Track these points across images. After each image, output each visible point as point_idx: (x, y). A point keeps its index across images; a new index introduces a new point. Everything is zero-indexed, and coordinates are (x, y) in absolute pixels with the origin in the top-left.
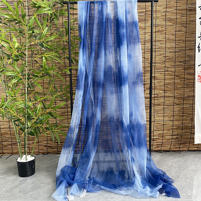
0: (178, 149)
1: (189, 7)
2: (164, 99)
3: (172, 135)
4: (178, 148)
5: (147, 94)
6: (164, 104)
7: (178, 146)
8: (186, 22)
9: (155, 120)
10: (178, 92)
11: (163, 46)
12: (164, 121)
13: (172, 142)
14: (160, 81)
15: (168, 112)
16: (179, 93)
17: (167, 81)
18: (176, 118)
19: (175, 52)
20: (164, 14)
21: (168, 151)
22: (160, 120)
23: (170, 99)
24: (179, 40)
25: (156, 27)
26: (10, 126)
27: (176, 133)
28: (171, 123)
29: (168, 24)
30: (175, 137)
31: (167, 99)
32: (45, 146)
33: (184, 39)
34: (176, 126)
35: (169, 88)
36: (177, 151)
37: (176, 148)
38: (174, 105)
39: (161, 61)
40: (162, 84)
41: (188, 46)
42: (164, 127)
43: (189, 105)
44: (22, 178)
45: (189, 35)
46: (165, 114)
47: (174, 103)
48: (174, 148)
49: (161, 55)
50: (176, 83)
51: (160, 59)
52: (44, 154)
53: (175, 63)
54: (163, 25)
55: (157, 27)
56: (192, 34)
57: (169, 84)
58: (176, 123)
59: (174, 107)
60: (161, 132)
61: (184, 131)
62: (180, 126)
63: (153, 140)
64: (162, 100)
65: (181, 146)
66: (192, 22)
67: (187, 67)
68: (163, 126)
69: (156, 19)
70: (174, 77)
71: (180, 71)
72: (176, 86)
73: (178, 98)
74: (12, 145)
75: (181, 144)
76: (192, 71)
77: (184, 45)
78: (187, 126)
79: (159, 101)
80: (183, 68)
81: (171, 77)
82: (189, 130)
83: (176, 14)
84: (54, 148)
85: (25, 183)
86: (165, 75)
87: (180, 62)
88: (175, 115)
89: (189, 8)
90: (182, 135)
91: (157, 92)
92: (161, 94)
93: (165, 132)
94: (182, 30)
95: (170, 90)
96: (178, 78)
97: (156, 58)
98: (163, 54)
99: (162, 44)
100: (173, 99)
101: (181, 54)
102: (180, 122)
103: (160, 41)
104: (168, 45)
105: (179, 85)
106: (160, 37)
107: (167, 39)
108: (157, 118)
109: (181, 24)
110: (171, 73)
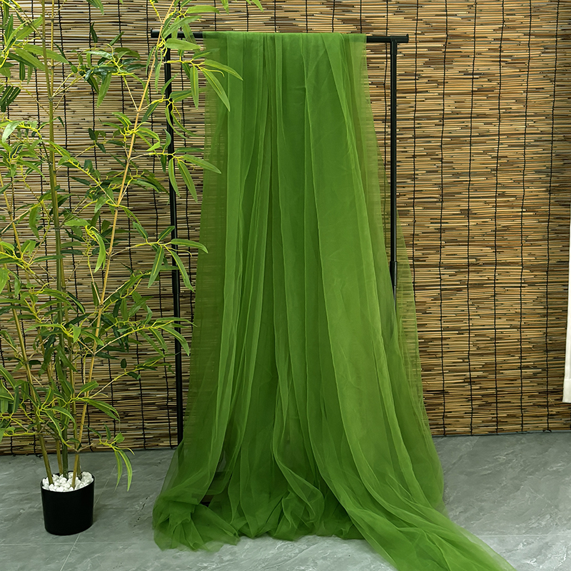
1: (563, 30)
2: (496, 269)
3: (521, 368)
5: (447, 255)
6: (495, 283)
8: (555, 67)
9: (472, 326)
10: (533, 252)
11: (493, 129)
12: (495, 329)
14: (483, 222)
16: (534, 255)
17: (502, 223)
18: (528, 319)
19: (525, 146)
20: (496, 45)
22: (484, 326)
24: (536, 115)
25: (473, 78)
27: (530, 362)
28: (515, 334)
29: (507, 71)
30: (529, 372)
31: (503, 269)
33: (549, 111)
34: (529, 342)
35: (506, 239)
38: (521, 287)
39: (487, 168)
40: (489, 229)
41: (558, 130)
42: (495, 346)
45: (562, 101)
46: (498, 309)
47: (521, 279)
49: (485, 152)
50: (525, 228)
51: (483, 164)
53: (524, 175)
54: (493, 75)
55: (477, 78)
56: (569, 98)
57: (507, 228)
58: (528, 334)
59: (521, 292)
60: (491, 359)
61: (551, 355)
62: (539, 342)
64: (488, 274)
67: (557, 185)
68: (495, 343)
69: (474, 57)
70: (522, 212)
71: (537, 195)
72: (527, 236)
73: (532, 268)
76: (570, 197)
77: (548, 128)
78: (559, 343)
79: (481, 276)
80: (544, 189)
81: (513, 212)
83: (529, 45)
86: (496, 207)
87: (538, 172)
88: (525, 314)
89: (563, 33)
91: (474, 250)
92: (486, 256)
93: (499, 359)
94: (543, 88)
95: (510, 247)
96: (532, 214)
97: (473, 160)
98: (493, 151)
99: (491, 124)
100: (519, 269)
101: (540, 150)
102: (540, 331)
103: (485, 116)
104: (506, 127)
105: (535, 232)
106: (484, 106)
107: (504, 113)
108: (477, 322)
109: (542, 72)
110: (512, 202)
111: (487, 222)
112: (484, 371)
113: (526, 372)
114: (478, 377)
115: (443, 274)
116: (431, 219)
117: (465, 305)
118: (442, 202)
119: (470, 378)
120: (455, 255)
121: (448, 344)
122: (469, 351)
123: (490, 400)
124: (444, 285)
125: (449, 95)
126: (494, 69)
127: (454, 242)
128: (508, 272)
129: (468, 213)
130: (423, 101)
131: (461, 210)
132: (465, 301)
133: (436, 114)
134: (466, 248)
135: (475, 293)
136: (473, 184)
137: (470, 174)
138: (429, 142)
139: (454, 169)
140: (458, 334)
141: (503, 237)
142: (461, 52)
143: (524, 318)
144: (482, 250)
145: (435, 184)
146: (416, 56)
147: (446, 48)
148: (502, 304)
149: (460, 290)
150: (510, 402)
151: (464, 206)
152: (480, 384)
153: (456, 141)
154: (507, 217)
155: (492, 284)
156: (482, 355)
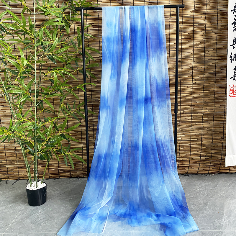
0: (207, 172)
1: (220, 10)
2: (192, 115)
3: (200, 156)
4: (207, 170)
6: (191, 121)
7: (208, 169)
8: (217, 27)
9: (181, 139)
10: (208, 108)
11: (191, 55)
12: (191, 140)
13: (200, 164)
14: (187, 95)
15: (196, 130)
17: (195, 96)
18: (205, 136)
19: (204, 62)
20: (192, 18)
21: (196, 174)
22: (186, 139)
23: (198, 115)
24: (209, 48)
25: (182, 33)
26: (15, 148)
27: (204, 154)
28: (199, 143)
29: (196, 29)
30: (204, 158)
31: (195, 115)
32: (56, 169)
33: (215, 47)
34: (205, 146)
35: (197, 103)
36: (206, 174)
37: (205, 170)
38: (202, 123)
39: (188, 72)
40: (189, 98)
41: (218, 55)
42: (191, 148)
43: (220, 122)
44: (32, 207)
45: (220, 42)
46: (192, 132)
47: (202, 119)
48: (202, 171)
49: (187, 65)
50: (204, 98)
51: (187, 70)
52: (55, 178)
53: (204, 75)
54: (190, 31)
55: (184, 33)
56: (223, 41)
57: (197, 98)
58: (205, 142)
59: (202, 126)
60: (188, 153)
61: (213, 151)
62: (209, 146)
63: (179, 162)
64: (188, 117)
65: (211, 168)
66: (223, 28)
67: (218, 79)
68: (190, 146)
69: (182, 24)
70: (203, 91)
71: (210, 84)
72: (205, 101)
73: (207, 115)
74: (18, 168)
75: (210, 166)
76: (223, 84)
77: (214, 54)
78: (217, 146)
79: (185, 118)
80: (213, 81)
81: (199, 91)
82: (219, 150)
83: (205, 18)
84: (67, 172)
85: (36, 213)
86: (192, 89)
87: (210, 73)
88: (203, 134)
89: (220, 12)
90: (212, 156)
91: (183, 107)
92: (188, 110)
93: (192, 153)
94: (212, 37)
95: (198, 106)
96: (207, 91)
97: (182, 68)
98: (191, 64)
99: (190, 53)
100: (202, 115)
101: (210, 64)
102: (210, 141)
103: (187, 49)
104: (196, 54)
105: (208, 99)
106: (187, 45)
107: (195, 48)
108: (183, 137)
109: (211, 30)
110: (199, 87)
112: (185, 158)
114: (182, 160)
122: (179, 149)
125: (172, 40)
128: (197, 117)
129: (180, 91)
132: (179, 129)
134: (179, 106)
135: (183, 126)
136: (182, 79)
137: (181, 75)
141: (195, 102)
143: (203, 136)
144: (186, 107)
147: (170, 20)
148: (194, 130)
151: (179, 88)
154: (197, 93)
156: (185, 151)
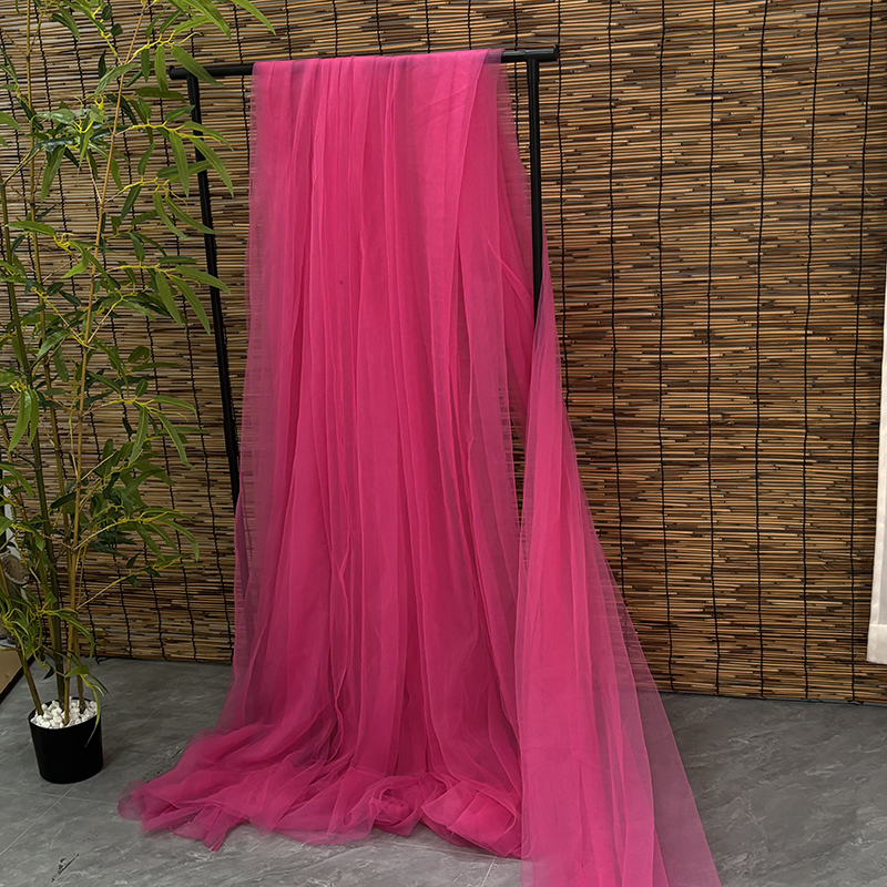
2: (758, 432)
3: (804, 597)
5: (672, 406)
6: (757, 456)
9: (718, 524)
10: (826, 406)
11: (751, 190)
12: (758, 531)
14: (735, 352)
15: (779, 492)
16: (828, 410)
17: (769, 354)
19: (810, 220)
20: (754, 39)
22: (738, 525)
23: (784, 433)
24: (831, 162)
25: (712, 101)
27: (821, 589)
28: (795, 542)
29: (774, 85)
31: (772, 433)
33: (857, 154)
34: (820, 557)
35: (777, 382)
38: (804, 464)
39: (741, 258)
42: (759, 560)
46: (763, 499)
47: (804, 450)
49: (737, 232)
50: (811, 364)
51: (735, 251)
53: (809, 270)
54: (749, 93)
55: (720, 101)
57: (779, 363)
58: (818, 542)
59: (805, 472)
60: (752, 579)
62: (839, 558)
64: (745, 440)
68: (757, 554)
70: (806, 335)
71: (834, 307)
73: (824, 433)
77: (854, 186)
79: (732, 444)
80: (847, 296)
81: (789, 335)
83: (816, 34)
86: (757, 327)
87: (834, 265)
88: (811, 509)
90: (853, 601)
91: (719, 399)
92: (741, 409)
93: (766, 580)
95: (785, 396)
96: (825, 338)
97: (716, 245)
98: (751, 227)
99: (746, 181)
100: (801, 433)
101: (838, 225)
102: (840, 539)
103: (735, 167)
104: (774, 186)
105: (830, 371)
106: (735, 150)
107: (771, 160)
108: (725, 518)
109: (841, 84)
110: (788, 317)
111: (742, 352)
112: (738, 598)
113: (814, 605)
114: (728, 606)
115: (666, 438)
116: (644, 346)
117: (704, 490)
118: (662, 317)
119: (715, 607)
120: (685, 406)
121: (675, 551)
122: (713, 564)
123: (750, 644)
124: (667, 456)
125: (671, 132)
126: (752, 82)
127: (685, 385)
128: (780, 439)
129: (707, 337)
130: (625, 144)
131: (695, 331)
132: (705, 484)
133: (648, 165)
134: (705, 395)
135: (721, 471)
136: (715, 288)
137: (710, 269)
138: (638, 215)
139: (681, 261)
140: (692, 536)
141: (771, 378)
142: (689, 55)
143: (811, 515)
144: (732, 400)
145: (650, 287)
146: (611, 67)
147: (662, 50)
148: (770, 491)
149: (695, 464)
150: (784, 650)
151: (701, 324)
152: (732, 617)
153: (685, 213)
154: (780, 345)
155: (752, 456)
156: (735, 571)
